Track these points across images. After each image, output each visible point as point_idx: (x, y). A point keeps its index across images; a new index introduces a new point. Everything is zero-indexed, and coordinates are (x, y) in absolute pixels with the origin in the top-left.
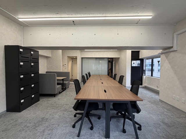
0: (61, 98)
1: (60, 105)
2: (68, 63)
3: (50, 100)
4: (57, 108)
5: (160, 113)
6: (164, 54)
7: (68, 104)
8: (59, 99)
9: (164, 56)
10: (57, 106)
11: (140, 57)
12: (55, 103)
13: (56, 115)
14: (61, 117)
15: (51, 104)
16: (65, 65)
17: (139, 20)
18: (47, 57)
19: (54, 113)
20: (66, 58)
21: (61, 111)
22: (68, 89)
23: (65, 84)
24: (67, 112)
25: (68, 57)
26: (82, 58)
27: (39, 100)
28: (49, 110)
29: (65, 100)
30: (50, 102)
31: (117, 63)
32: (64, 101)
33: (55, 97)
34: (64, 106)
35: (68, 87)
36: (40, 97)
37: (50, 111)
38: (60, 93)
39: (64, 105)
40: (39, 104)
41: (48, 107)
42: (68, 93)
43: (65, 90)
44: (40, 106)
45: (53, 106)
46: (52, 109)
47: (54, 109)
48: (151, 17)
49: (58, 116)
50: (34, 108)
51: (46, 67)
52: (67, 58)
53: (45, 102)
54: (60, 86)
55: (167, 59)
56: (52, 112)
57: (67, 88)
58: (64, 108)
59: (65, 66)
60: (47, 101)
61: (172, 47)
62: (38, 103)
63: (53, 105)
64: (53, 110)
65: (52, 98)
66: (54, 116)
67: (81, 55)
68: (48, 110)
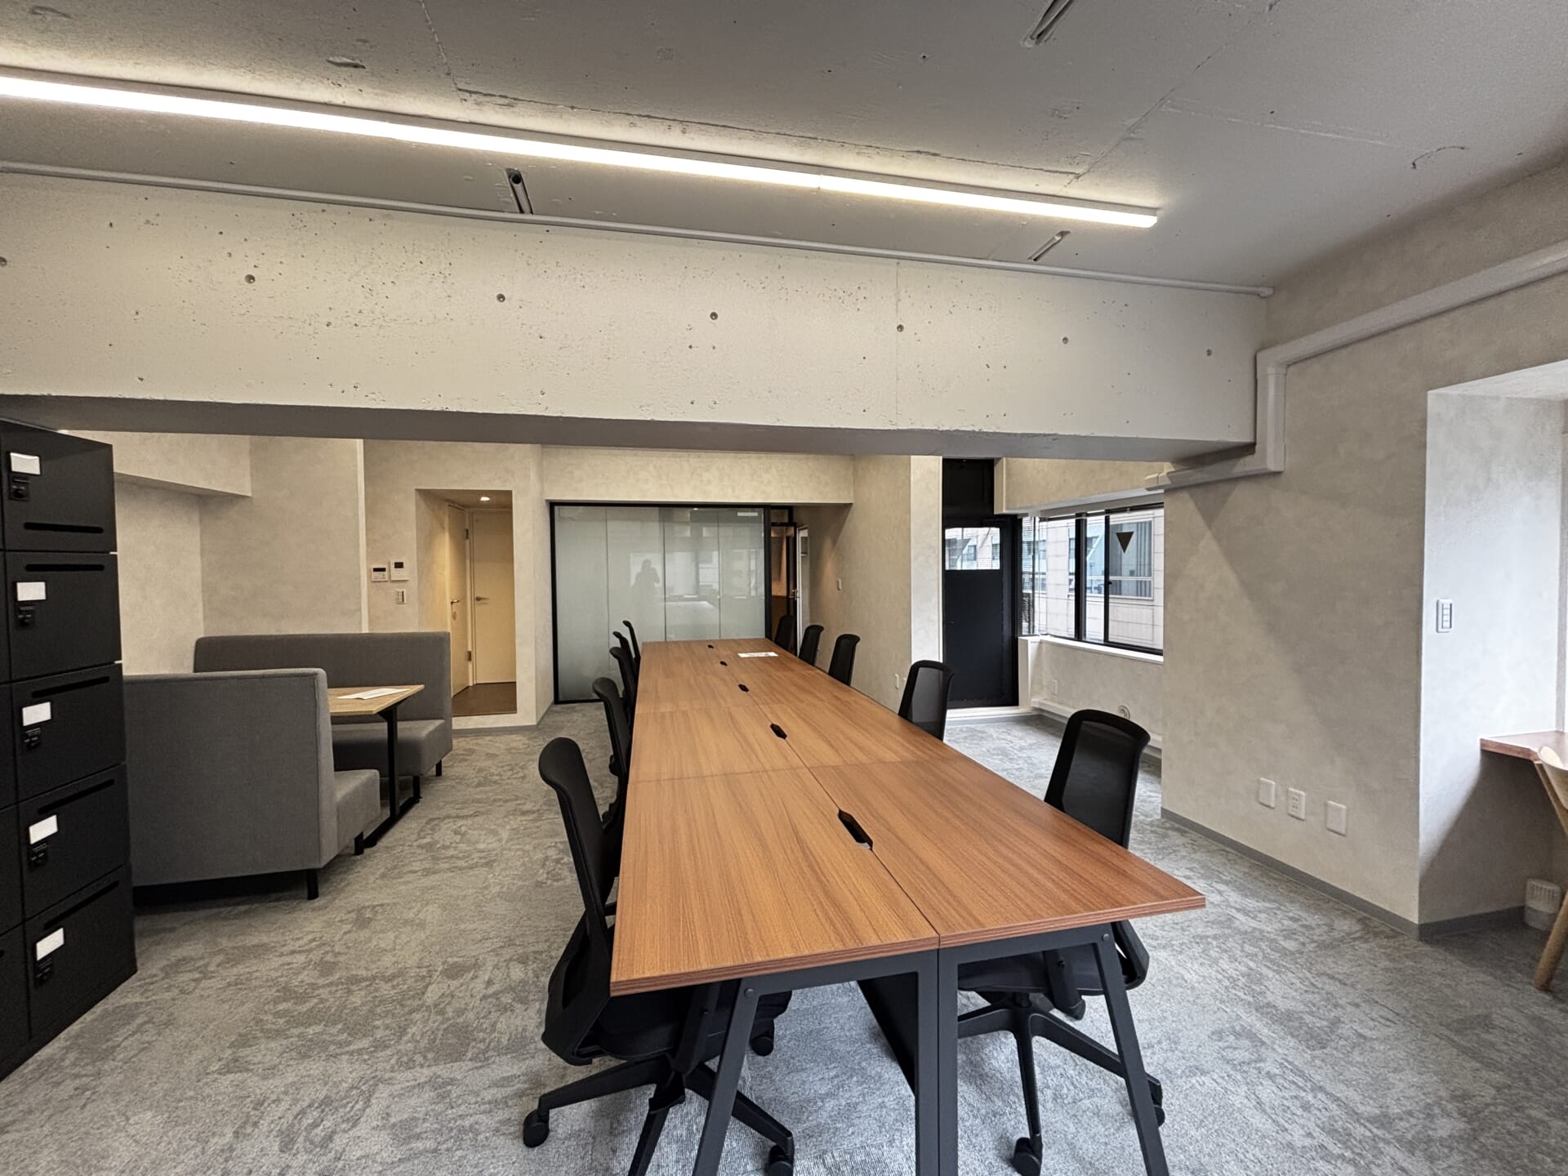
0: (384, 897)
1: (386, 989)
2: (426, 545)
3: (261, 950)
4: (354, 1031)
5: (1211, 932)
6: (1185, 495)
7: (476, 966)
8: (362, 922)
9: (1191, 506)
10: (357, 999)
11: (1002, 507)
12: (326, 968)
13: (362, 1130)
14: (419, 1145)
15: (287, 993)
16: (399, 565)
17: (1062, 234)
18: (204, 502)
19: (326, 1102)
20: (409, 508)
21: (410, 1065)
22: (441, 785)
23: (414, 747)
24: (482, 1059)
25: (427, 496)
26: (553, 505)
27: (127, 969)
28: (271, 1071)
29: (432, 913)
30: (267, 968)
31: (828, 544)
32: (422, 925)
33: (317, 903)
34: (431, 995)
35: (439, 772)
36: (140, 924)
37: (276, 1084)
38: (364, 844)
39: (426, 980)
40: (127, 1014)
41: (244, 1041)
42: (445, 834)
43: (415, 799)
44: (146, 1048)
45: (310, 1018)
46: (304, 1056)
47: (324, 1046)
48: (1147, 222)
49: (385, 1136)
50: (69, 1086)
51: (196, 594)
52: (412, 508)
53: (206, 975)
54: (366, 778)
55: (1210, 527)
56: (308, 1095)
57: (428, 780)
58: (435, 1021)
59: (396, 574)
60: (232, 960)
61: (1249, 449)
62: (115, 999)
63: (301, 998)
64: (315, 1067)
65: (283, 918)
66: (339, 1142)
67: (542, 478)
68: (256, 1085)
